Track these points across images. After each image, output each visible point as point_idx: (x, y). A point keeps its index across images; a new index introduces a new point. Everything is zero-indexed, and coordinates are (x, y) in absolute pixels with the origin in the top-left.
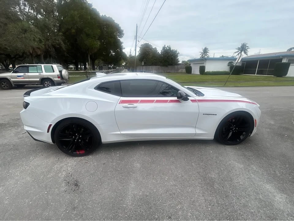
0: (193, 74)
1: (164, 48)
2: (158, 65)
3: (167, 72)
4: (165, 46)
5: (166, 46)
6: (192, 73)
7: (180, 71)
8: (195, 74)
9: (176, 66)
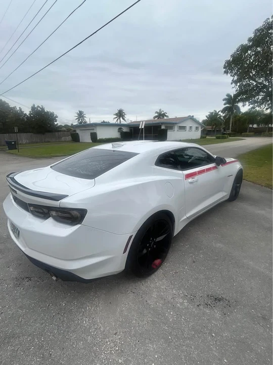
0: (82, 143)
1: (33, 108)
2: (30, 132)
3: (45, 142)
4: (34, 105)
5: (36, 106)
6: (81, 141)
7: (63, 139)
8: (84, 143)
9: (57, 133)
